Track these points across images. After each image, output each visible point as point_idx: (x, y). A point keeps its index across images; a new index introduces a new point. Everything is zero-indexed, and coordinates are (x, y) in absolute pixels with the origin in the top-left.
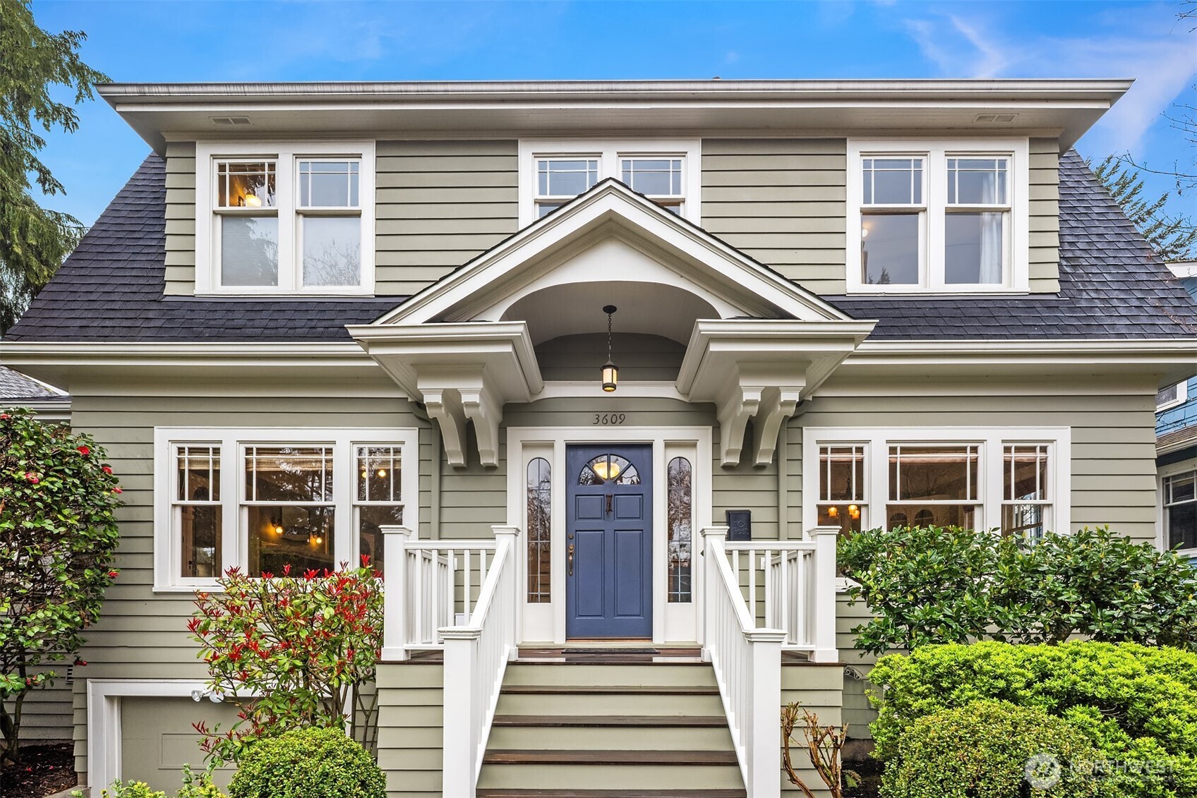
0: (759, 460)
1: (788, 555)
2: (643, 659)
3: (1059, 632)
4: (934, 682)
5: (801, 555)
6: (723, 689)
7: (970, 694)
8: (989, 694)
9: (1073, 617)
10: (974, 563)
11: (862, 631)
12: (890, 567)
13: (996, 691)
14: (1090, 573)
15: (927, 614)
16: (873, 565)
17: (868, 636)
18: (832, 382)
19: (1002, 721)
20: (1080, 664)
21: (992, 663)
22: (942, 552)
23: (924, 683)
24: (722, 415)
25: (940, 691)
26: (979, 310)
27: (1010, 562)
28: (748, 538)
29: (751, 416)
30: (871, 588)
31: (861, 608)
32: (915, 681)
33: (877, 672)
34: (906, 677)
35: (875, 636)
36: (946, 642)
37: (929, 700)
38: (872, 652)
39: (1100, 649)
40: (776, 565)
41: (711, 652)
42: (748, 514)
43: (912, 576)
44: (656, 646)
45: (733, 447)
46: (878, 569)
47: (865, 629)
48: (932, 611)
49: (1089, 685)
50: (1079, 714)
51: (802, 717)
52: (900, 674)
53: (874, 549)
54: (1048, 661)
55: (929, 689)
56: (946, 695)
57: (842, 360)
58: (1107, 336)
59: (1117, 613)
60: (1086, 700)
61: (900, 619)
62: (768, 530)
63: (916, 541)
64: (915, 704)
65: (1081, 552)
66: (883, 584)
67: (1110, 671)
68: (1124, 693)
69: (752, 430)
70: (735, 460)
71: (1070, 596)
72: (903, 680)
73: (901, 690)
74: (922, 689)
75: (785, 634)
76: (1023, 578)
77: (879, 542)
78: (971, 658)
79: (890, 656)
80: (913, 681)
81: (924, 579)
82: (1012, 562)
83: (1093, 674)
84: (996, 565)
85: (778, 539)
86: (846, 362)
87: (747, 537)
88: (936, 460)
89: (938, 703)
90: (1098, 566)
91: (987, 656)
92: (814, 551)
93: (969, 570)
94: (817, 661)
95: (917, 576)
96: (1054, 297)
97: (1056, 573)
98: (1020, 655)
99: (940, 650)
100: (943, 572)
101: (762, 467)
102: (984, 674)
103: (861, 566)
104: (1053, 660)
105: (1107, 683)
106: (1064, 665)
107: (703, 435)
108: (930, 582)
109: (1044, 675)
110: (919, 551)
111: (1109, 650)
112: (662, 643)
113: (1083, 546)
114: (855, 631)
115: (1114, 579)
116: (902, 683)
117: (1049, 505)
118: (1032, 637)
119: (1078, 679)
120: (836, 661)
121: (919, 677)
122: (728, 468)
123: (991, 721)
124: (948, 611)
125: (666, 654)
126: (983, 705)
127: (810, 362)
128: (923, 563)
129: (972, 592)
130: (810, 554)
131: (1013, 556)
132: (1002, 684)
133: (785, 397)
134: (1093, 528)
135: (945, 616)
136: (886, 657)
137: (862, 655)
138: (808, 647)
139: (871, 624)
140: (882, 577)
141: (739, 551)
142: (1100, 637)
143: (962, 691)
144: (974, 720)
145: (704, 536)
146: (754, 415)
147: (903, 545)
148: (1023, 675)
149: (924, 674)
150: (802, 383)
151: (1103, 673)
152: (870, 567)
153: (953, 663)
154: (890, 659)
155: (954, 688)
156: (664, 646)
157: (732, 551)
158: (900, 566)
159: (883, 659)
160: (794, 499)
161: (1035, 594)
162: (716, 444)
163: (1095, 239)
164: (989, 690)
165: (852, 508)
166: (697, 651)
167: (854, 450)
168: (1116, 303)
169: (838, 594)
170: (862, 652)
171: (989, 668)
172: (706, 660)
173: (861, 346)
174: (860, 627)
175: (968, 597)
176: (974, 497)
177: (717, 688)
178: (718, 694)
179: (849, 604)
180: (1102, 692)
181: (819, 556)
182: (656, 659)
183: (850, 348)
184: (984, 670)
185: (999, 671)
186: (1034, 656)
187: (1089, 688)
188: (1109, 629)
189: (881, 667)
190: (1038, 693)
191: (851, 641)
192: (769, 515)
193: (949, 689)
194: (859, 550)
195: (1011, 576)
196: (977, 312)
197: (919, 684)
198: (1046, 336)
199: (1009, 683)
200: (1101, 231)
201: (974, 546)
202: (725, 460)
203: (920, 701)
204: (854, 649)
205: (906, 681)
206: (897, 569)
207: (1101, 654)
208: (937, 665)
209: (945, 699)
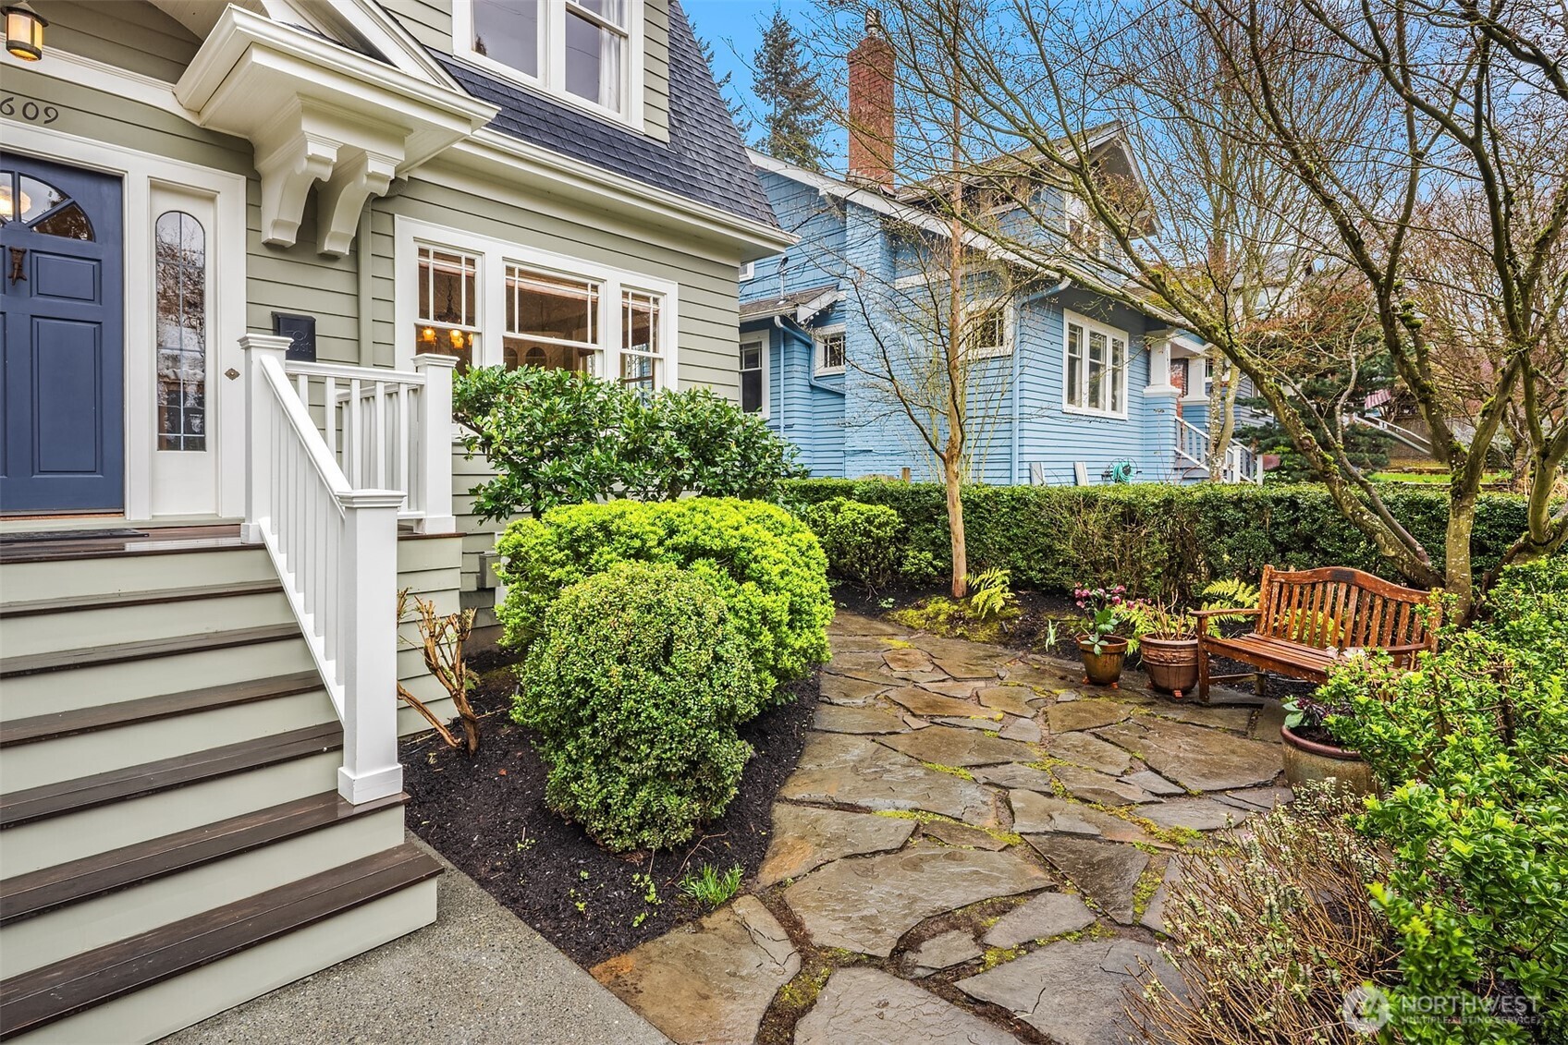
0: (328, 246)
1: (385, 387)
2: (108, 547)
3: (674, 489)
4: (570, 547)
5: (404, 389)
6: (288, 581)
7: (609, 557)
8: (626, 556)
9: (686, 473)
10: (601, 414)
11: (482, 491)
12: (514, 414)
13: (632, 552)
14: (698, 430)
15: (557, 471)
16: (494, 410)
17: (490, 498)
18: (436, 164)
19: (646, 581)
20: (699, 518)
21: (628, 523)
22: (570, 400)
23: (561, 550)
24: (264, 165)
25: (578, 557)
26: (600, 135)
27: (634, 415)
28: (312, 358)
29: (318, 181)
30: (493, 438)
31: (480, 463)
32: (551, 548)
33: (506, 540)
34: (542, 544)
35: (497, 498)
36: (581, 503)
37: (568, 568)
38: (494, 517)
39: (711, 503)
40: (367, 399)
41: (262, 525)
42: (311, 323)
43: (539, 426)
44: (132, 524)
45: (286, 218)
46: (500, 415)
47: (485, 490)
48: (561, 467)
49: (707, 538)
50: (701, 566)
51: (414, 607)
52: (535, 541)
53: (496, 391)
54: (675, 517)
55: (567, 556)
56: (583, 561)
57: (454, 141)
58: (705, 201)
59: (719, 470)
60: (705, 553)
61: (526, 476)
62: (347, 350)
63: (541, 385)
64: (553, 575)
65: (691, 410)
66: (507, 434)
67: (722, 524)
68: (733, 543)
69: (319, 200)
70: (290, 238)
71: (683, 453)
72: (538, 547)
73: (537, 560)
74: (560, 556)
75: (403, 497)
76: (646, 433)
77: (503, 382)
78: (607, 518)
79: (520, 521)
80: (549, 548)
81: (552, 430)
82: (636, 415)
83: (710, 528)
84: (622, 418)
85: (358, 364)
86: (458, 146)
87: (311, 356)
88: (558, 293)
89: (577, 570)
90: (704, 424)
91: (622, 516)
92: (422, 386)
93: (596, 421)
94: (428, 532)
95: (543, 424)
96: (664, 147)
97: (672, 429)
98: (651, 513)
99: (575, 510)
100: (571, 423)
101: (332, 257)
102: (621, 535)
103: (479, 409)
104: (679, 516)
105: (720, 536)
106: (687, 520)
107: (231, 186)
108: (558, 434)
109: (672, 532)
110: (545, 396)
111: (718, 505)
112: (147, 518)
113: (692, 405)
114: (474, 492)
115: (716, 438)
116: (538, 552)
117: (661, 359)
118: (650, 494)
119: (699, 534)
120: (453, 531)
121: (555, 542)
122: (273, 246)
123: (637, 582)
124: (577, 468)
125: (162, 536)
126: (627, 567)
127: (411, 131)
128: (550, 410)
129: (599, 446)
130: (417, 390)
131: (637, 409)
132: (637, 543)
133: (373, 166)
134: (700, 387)
135: (575, 472)
136: (516, 522)
137: (481, 522)
138: (414, 514)
139: (492, 483)
140: (505, 425)
141: (309, 376)
142: (706, 493)
143: (601, 555)
144: (622, 582)
145: (248, 349)
146: (326, 178)
147: (528, 387)
148: (655, 533)
149: (560, 539)
150: (400, 156)
151: (717, 526)
152: (491, 412)
153: (591, 525)
154: (521, 525)
155: (592, 552)
156: (150, 523)
157: (296, 376)
158: (526, 413)
159: (512, 525)
160: (382, 311)
161: (656, 449)
162: (254, 204)
163: (695, 101)
164: (626, 551)
165: (456, 334)
166: (234, 527)
167: (463, 261)
168: (712, 172)
169: (454, 444)
170: (482, 518)
171: (626, 527)
172: (253, 540)
173: (478, 132)
174: (480, 486)
175: (596, 452)
176: (594, 341)
177: (278, 581)
178: (279, 590)
179: (466, 458)
180: (717, 544)
181: (430, 393)
182: (131, 546)
183: (464, 129)
184: (621, 530)
185: (634, 531)
186: (663, 513)
187: (706, 541)
188: (713, 485)
189: (510, 535)
190: (667, 550)
191: (468, 505)
192: (346, 328)
193: (587, 553)
194: (477, 390)
195: (637, 430)
196: (598, 137)
197: (556, 551)
198: (658, 184)
199: (644, 542)
200: (700, 96)
201: (600, 396)
202: (269, 234)
203: (559, 570)
204: (472, 515)
205: (541, 549)
206: (522, 417)
207: (712, 509)
208: (575, 528)
209: (584, 566)
